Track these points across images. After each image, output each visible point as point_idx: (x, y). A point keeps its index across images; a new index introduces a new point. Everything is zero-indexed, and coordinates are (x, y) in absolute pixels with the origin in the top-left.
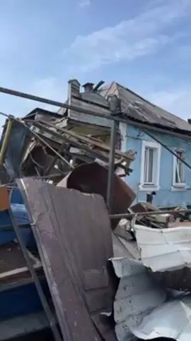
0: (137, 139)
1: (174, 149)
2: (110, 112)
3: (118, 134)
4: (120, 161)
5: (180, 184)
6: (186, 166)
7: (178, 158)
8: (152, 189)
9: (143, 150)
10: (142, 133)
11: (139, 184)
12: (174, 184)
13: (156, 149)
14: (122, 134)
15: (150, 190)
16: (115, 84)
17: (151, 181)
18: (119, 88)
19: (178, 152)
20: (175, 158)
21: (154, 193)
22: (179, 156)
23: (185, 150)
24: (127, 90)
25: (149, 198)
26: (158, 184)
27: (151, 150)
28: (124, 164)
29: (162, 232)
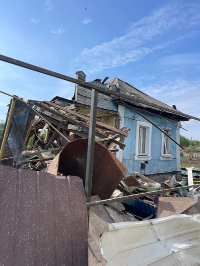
0: (133, 119)
1: (162, 128)
2: (111, 98)
3: (117, 116)
4: (114, 136)
5: (167, 155)
6: (171, 141)
7: (165, 134)
8: (145, 159)
9: (138, 128)
10: (137, 115)
11: (135, 155)
12: (163, 155)
13: (148, 127)
14: (120, 115)
15: (143, 160)
16: (117, 79)
17: (144, 153)
18: (120, 82)
19: (165, 130)
20: (163, 134)
21: (146, 162)
22: (166, 133)
23: (171, 129)
24: (126, 83)
25: (143, 166)
26: (150, 155)
27: (144, 129)
28: (118, 139)
29: (151, 224)
